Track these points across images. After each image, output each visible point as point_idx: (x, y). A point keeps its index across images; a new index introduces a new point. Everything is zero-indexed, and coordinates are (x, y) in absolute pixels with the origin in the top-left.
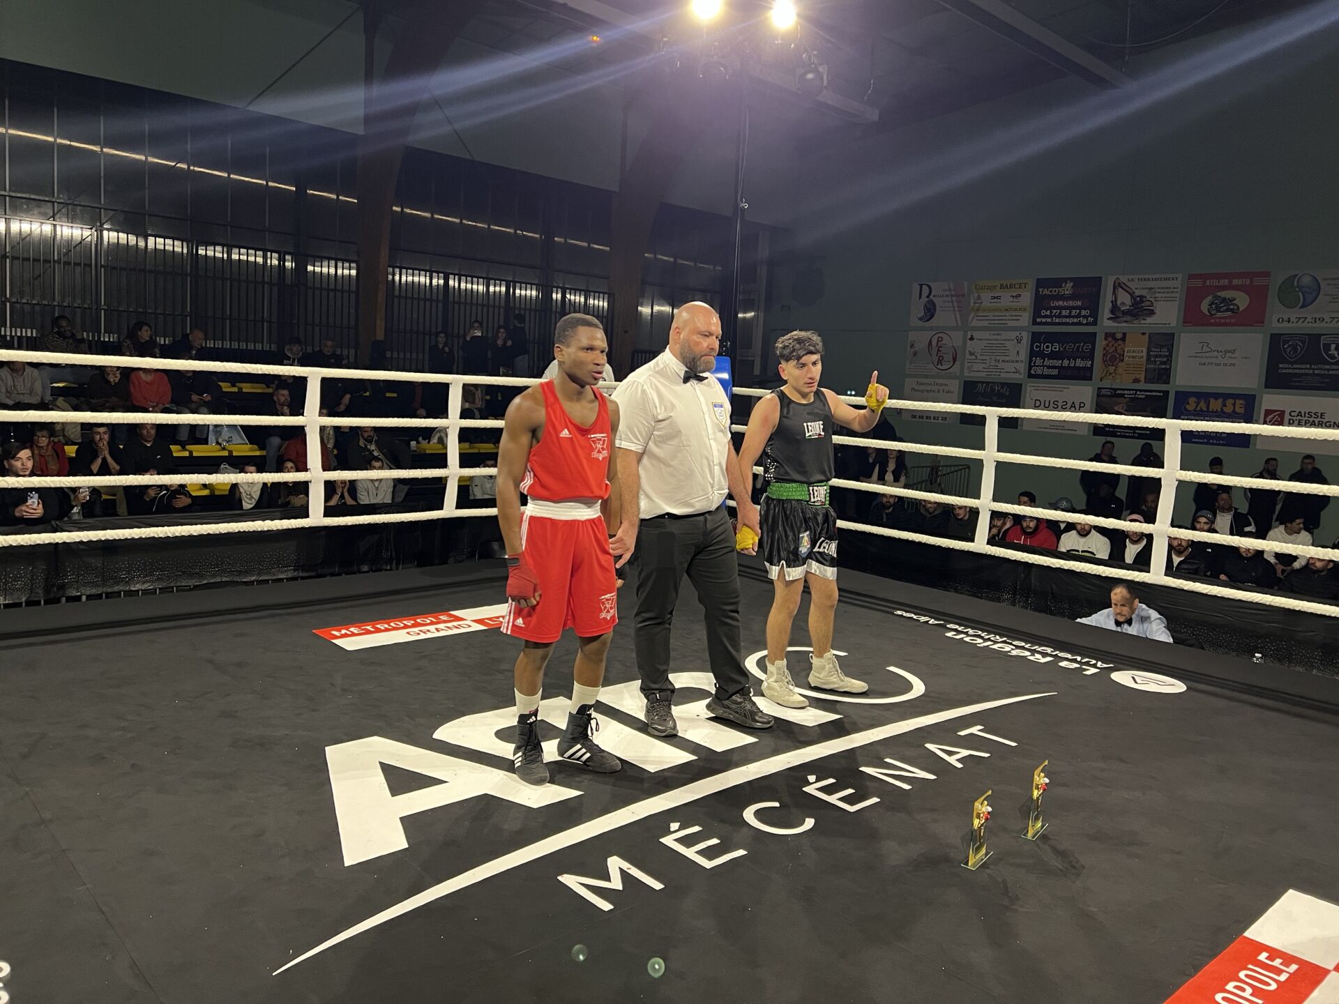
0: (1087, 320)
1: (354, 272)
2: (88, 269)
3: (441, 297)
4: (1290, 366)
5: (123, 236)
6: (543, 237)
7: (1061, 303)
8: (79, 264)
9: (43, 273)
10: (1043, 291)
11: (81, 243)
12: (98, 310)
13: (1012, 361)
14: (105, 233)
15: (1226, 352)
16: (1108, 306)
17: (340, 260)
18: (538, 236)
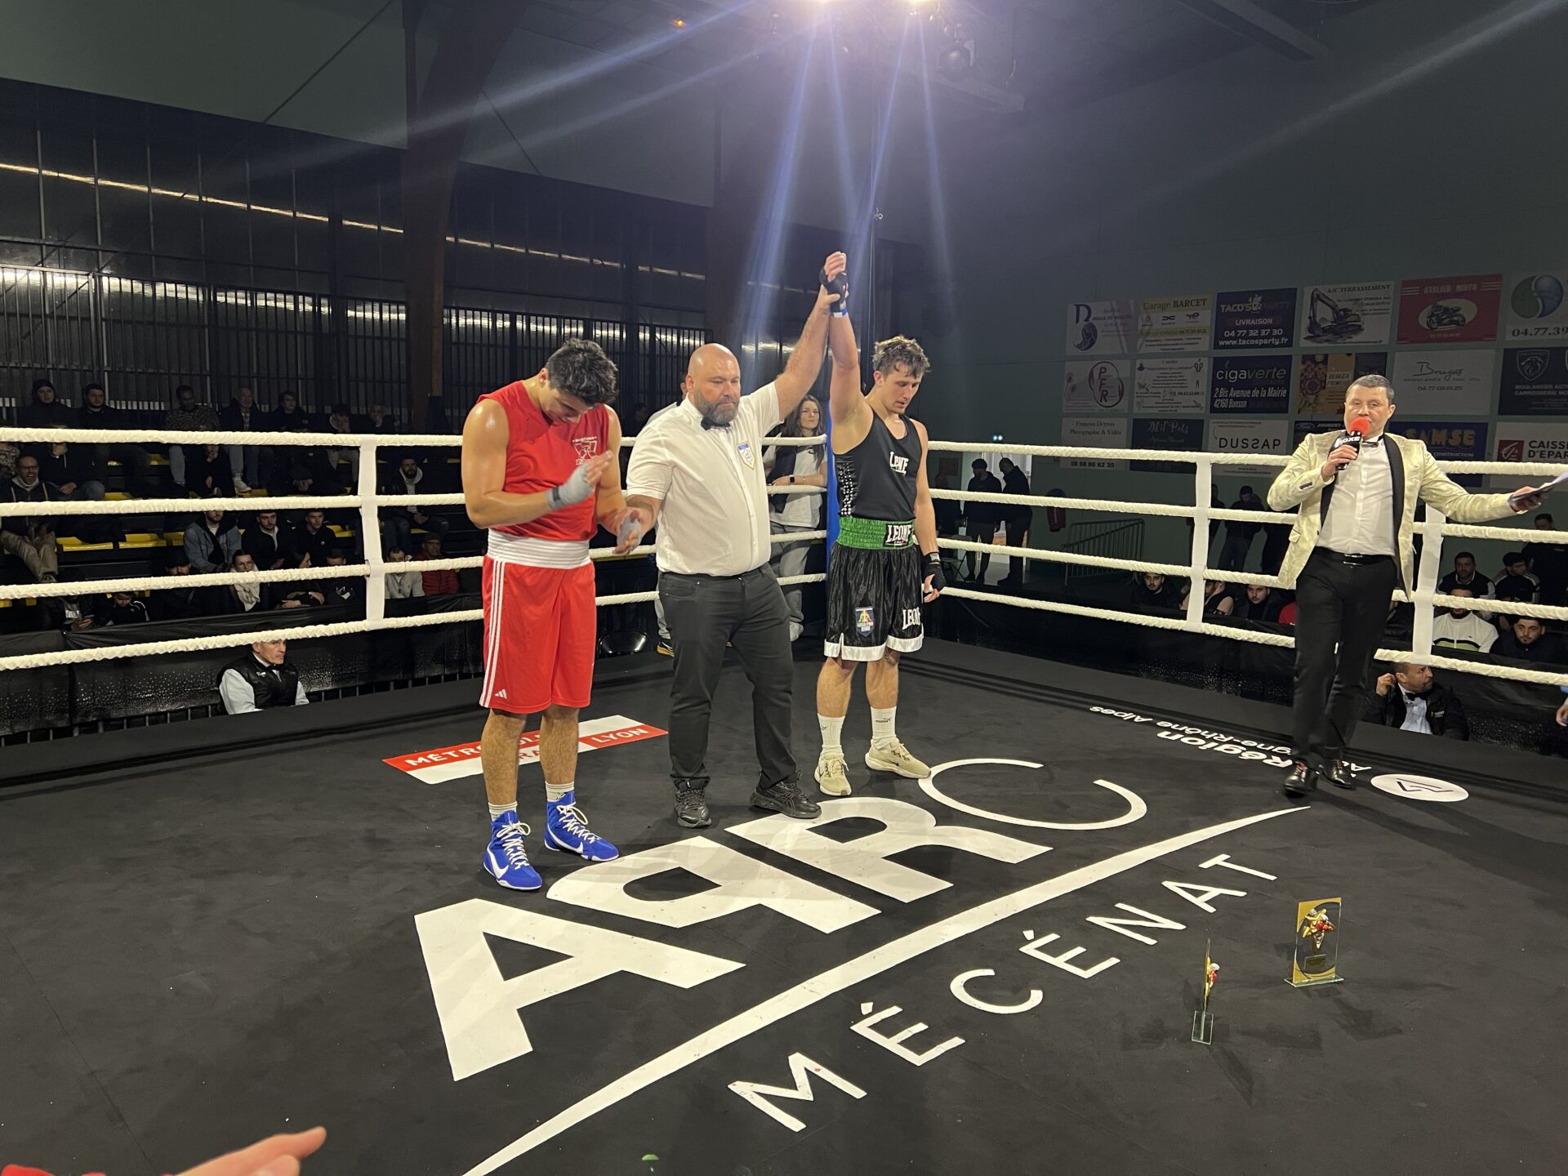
0: (1280, 341)
1: (403, 316)
2: (85, 323)
3: (507, 342)
4: (1529, 387)
5: (126, 283)
6: (625, 266)
7: (1248, 322)
8: (76, 318)
9: (33, 330)
10: (1225, 308)
11: (76, 292)
12: (100, 372)
13: (1191, 394)
14: (105, 280)
15: (1451, 373)
16: (1305, 323)
17: (386, 301)
18: (617, 265)
